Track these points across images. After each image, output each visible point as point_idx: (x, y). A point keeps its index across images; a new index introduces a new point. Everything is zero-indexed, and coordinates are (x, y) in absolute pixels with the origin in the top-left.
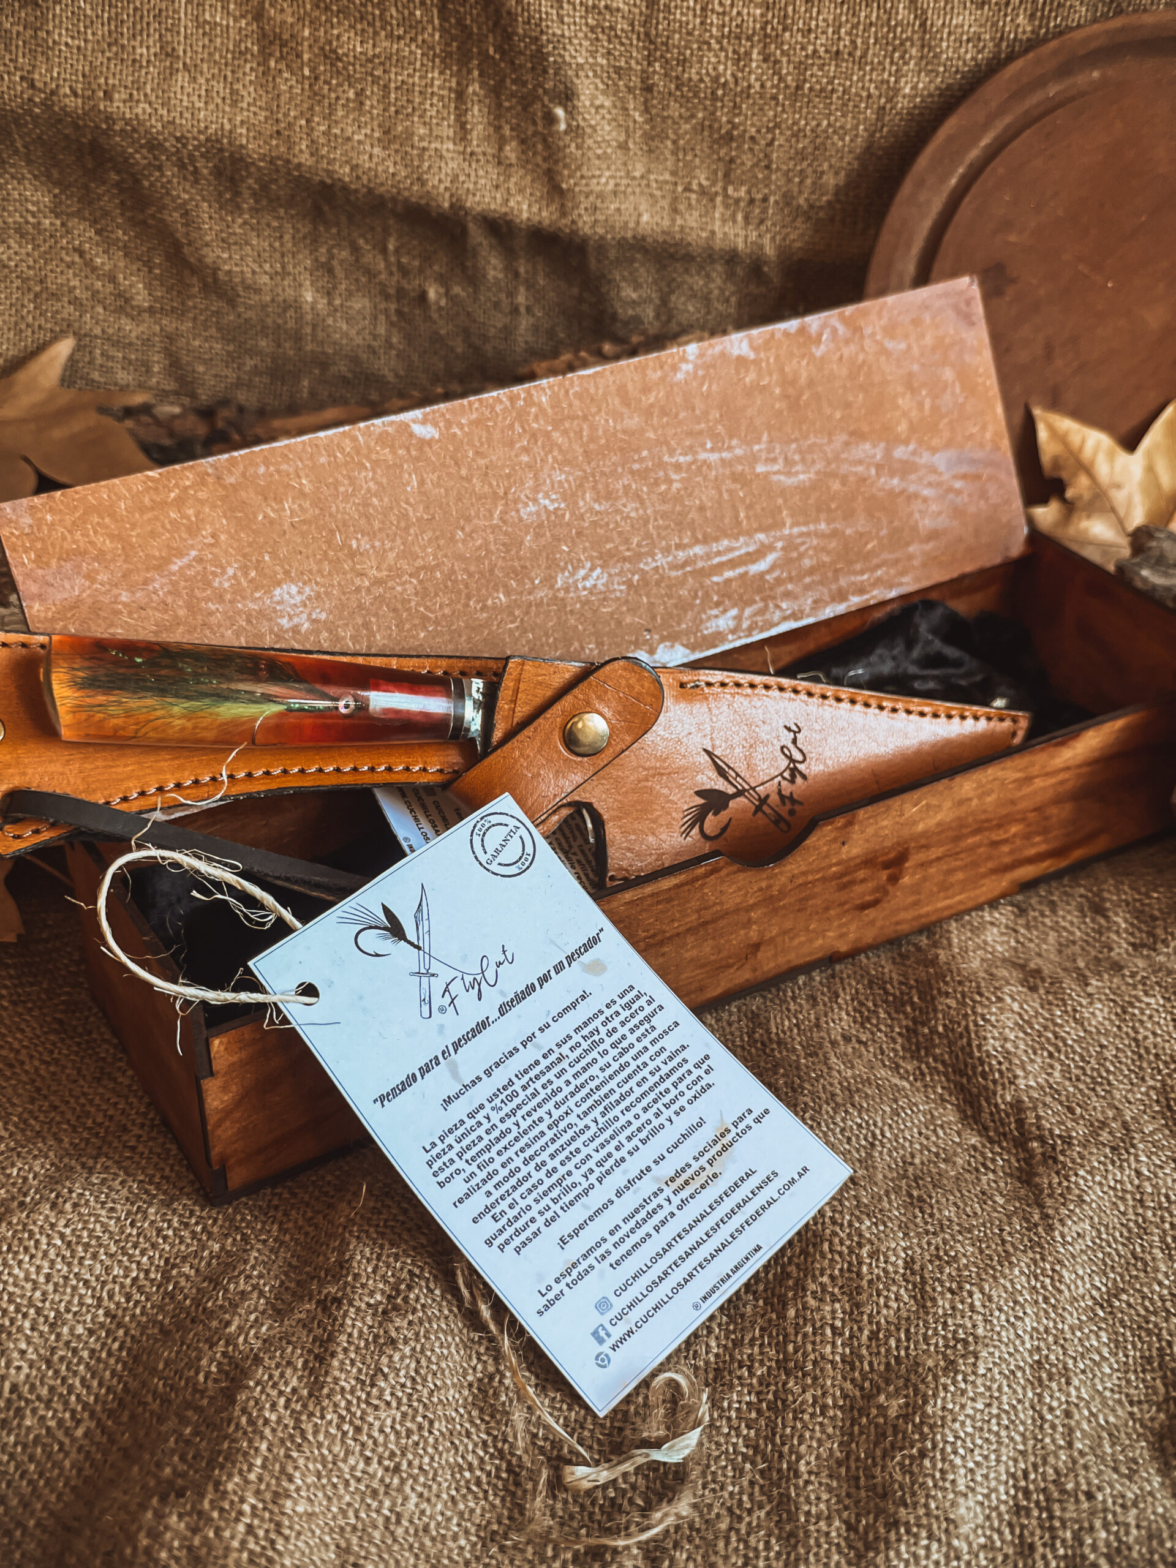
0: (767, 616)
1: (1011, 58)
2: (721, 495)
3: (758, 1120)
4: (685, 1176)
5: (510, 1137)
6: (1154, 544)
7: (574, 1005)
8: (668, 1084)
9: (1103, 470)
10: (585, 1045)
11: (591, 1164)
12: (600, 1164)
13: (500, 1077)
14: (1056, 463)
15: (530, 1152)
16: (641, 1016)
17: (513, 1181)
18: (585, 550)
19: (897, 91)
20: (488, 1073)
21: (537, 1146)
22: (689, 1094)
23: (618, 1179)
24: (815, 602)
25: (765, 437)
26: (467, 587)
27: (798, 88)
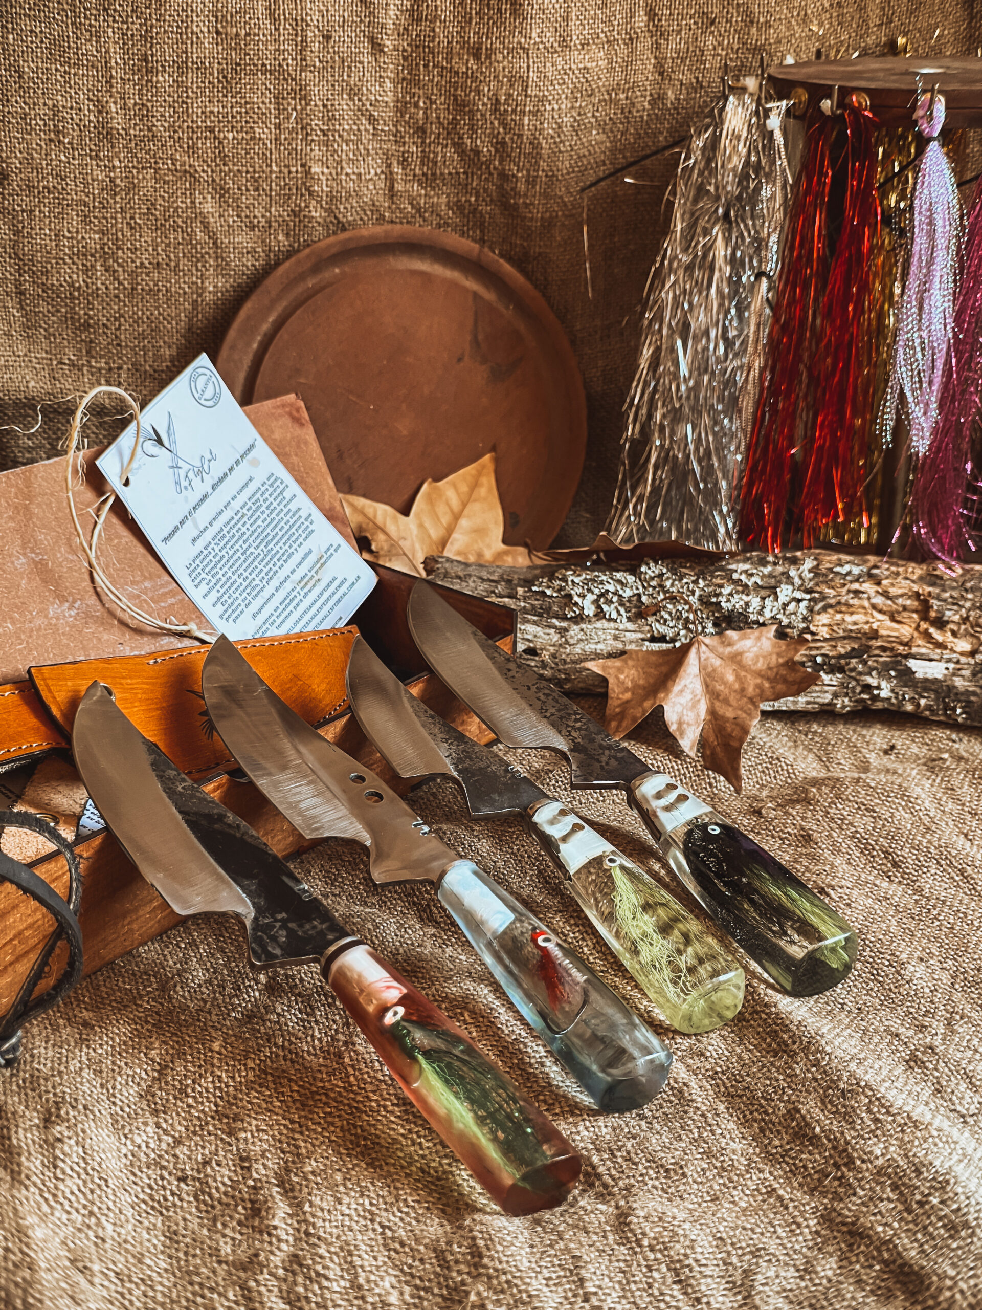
1: (278, 264)
3: (336, 550)
4: (305, 580)
5: (225, 560)
7: (246, 485)
8: (293, 530)
10: (254, 508)
11: (263, 574)
12: (267, 574)
13: (217, 525)
15: (235, 568)
16: (278, 491)
17: (229, 584)
19: (204, 289)
20: (211, 524)
21: (237, 565)
22: (304, 536)
23: (275, 583)
27: (133, 289)
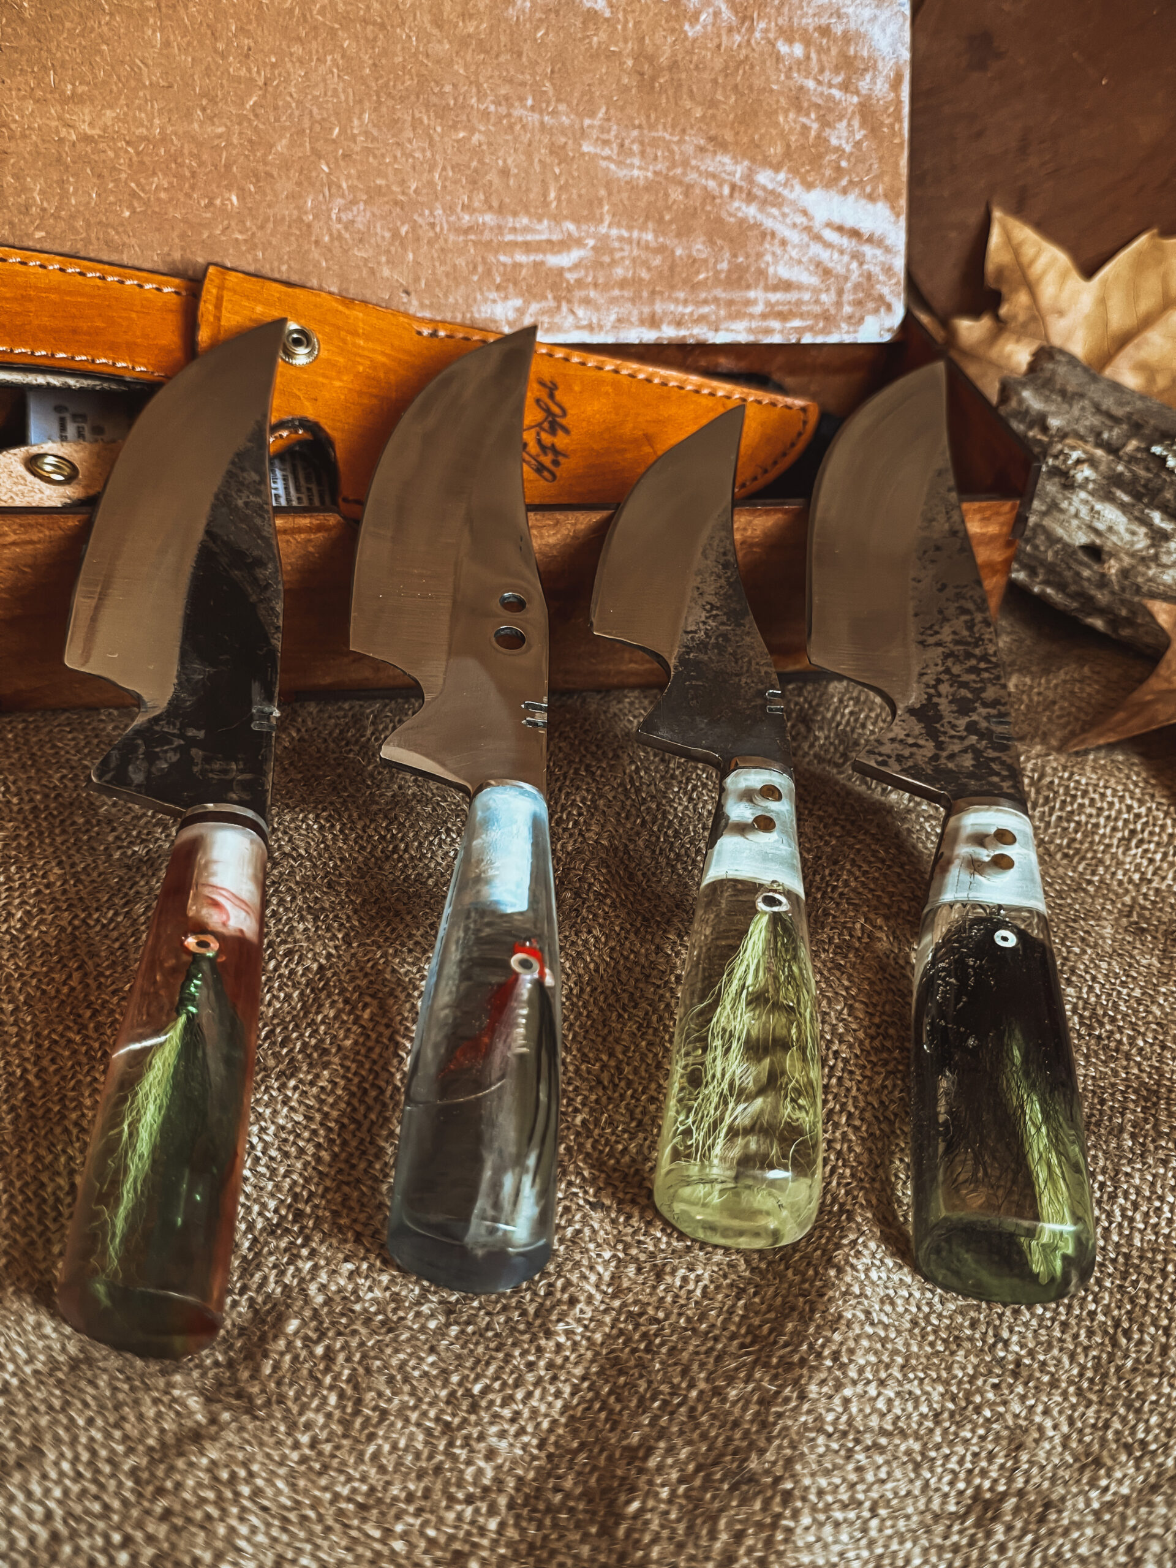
0: (557, 319)
2: (531, 164)
6: (1050, 366)
9: (1048, 292)
14: (1000, 272)
18: (348, 177)
24: (619, 320)
25: (601, 114)
26: (194, 174)
